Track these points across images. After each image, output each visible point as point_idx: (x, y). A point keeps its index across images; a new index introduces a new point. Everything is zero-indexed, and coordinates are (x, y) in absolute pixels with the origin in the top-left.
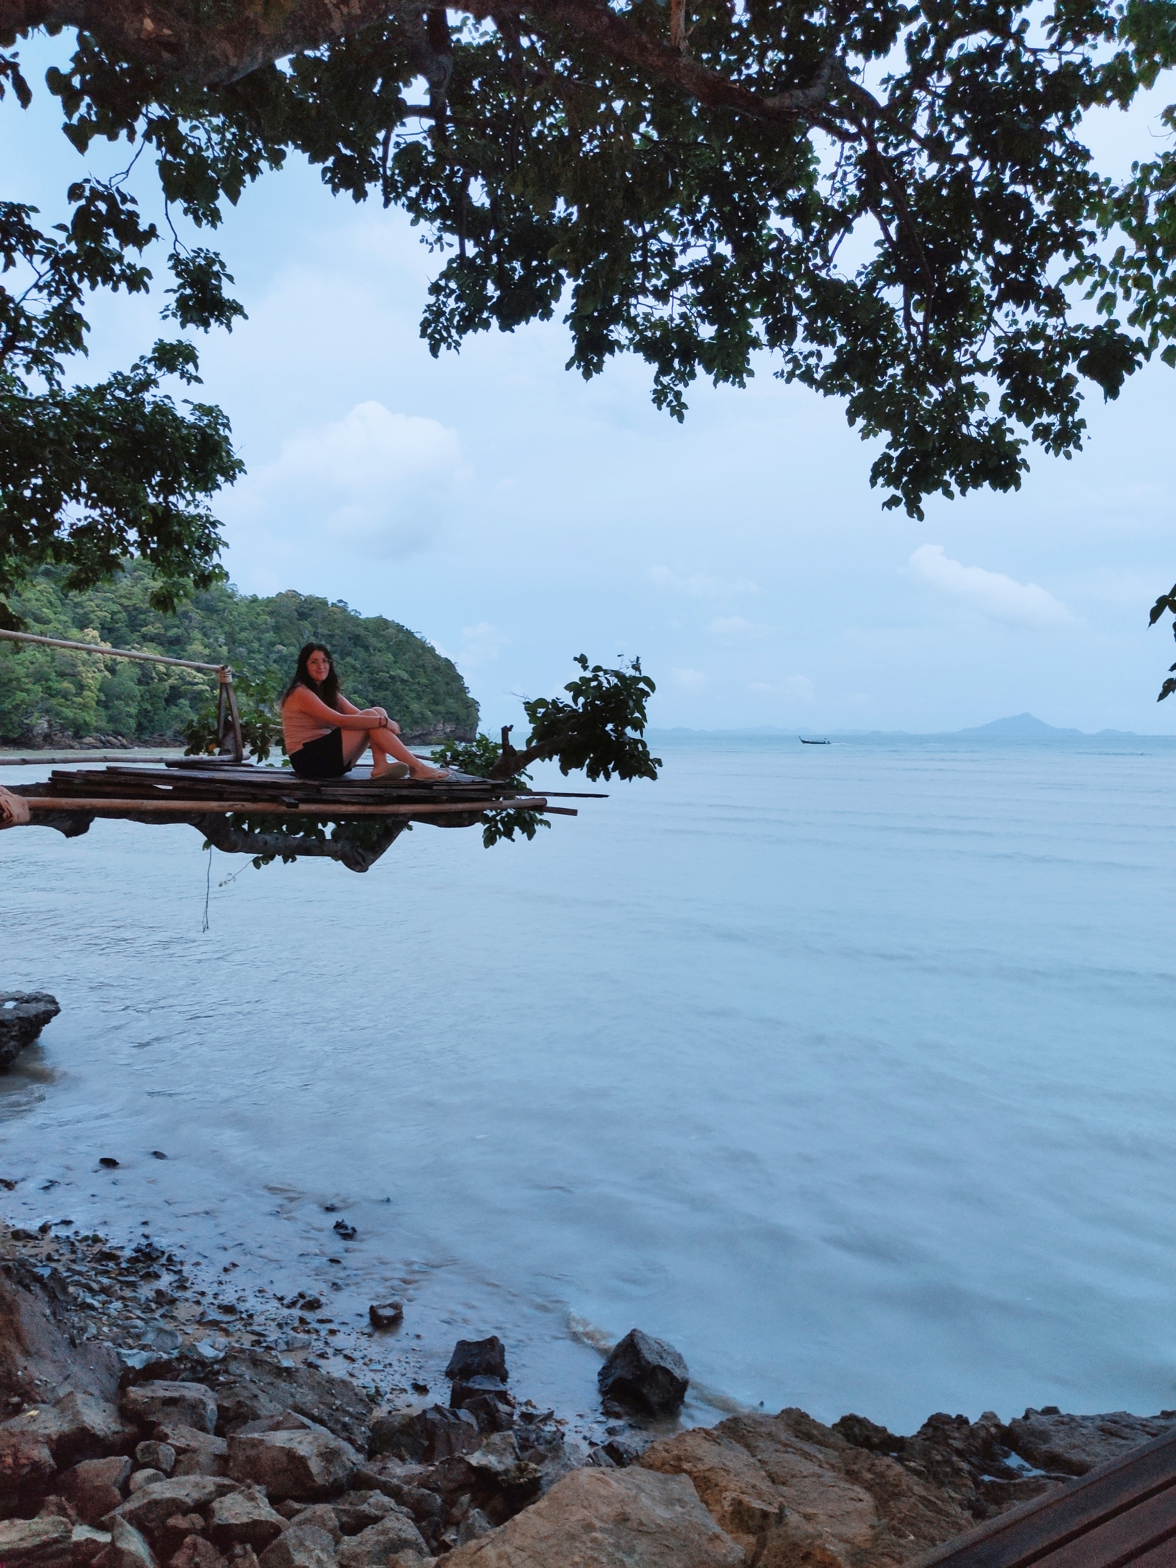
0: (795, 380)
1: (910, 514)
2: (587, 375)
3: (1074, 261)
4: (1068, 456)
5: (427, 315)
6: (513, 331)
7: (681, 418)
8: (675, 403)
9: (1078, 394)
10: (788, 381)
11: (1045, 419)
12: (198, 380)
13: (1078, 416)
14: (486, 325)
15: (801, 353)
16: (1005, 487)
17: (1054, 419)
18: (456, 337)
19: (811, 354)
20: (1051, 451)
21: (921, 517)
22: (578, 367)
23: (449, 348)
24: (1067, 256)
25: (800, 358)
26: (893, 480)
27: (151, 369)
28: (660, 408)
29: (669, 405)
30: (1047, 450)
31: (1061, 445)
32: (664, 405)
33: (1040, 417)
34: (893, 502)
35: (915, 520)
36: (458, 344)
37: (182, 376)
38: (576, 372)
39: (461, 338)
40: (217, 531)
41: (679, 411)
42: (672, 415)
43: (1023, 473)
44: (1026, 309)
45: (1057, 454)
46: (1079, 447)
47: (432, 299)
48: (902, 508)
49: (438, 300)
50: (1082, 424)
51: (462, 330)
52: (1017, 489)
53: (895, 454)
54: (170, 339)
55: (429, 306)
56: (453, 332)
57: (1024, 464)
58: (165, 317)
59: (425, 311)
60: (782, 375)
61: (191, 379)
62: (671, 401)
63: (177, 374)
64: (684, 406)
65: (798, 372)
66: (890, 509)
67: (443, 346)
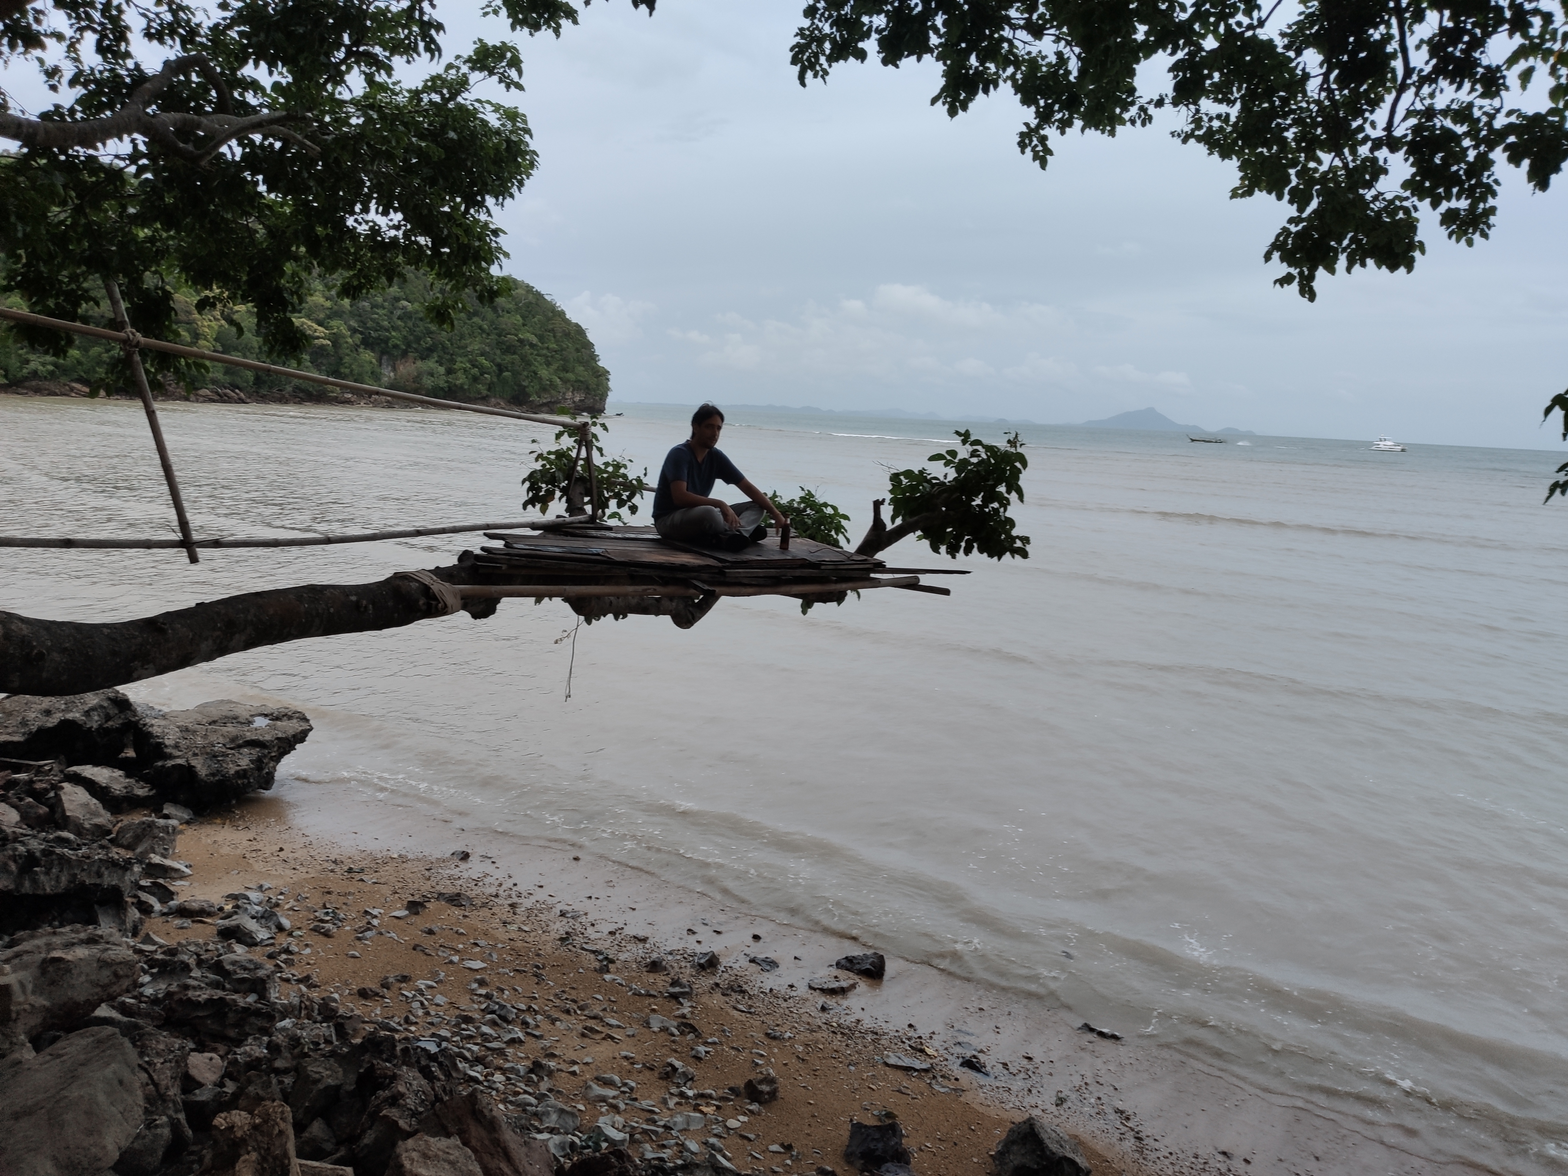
0: (1192, 141)
1: (1302, 293)
2: (952, 112)
3: (1518, 40)
4: (1470, 243)
5: (798, 39)
6: (897, 66)
7: (1043, 164)
8: (1040, 148)
9: (1496, 182)
10: (1185, 141)
11: (1454, 204)
12: (519, 87)
13: (1491, 202)
14: (862, 55)
15: (1207, 115)
16: (1393, 268)
17: (1463, 204)
18: (825, 65)
19: (1219, 117)
20: (1454, 237)
21: (1312, 297)
22: (944, 104)
23: (815, 76)
24: (1511, 34)
25: (1205, 119)
26: (1288, 258)
27: (465, 69)
28: (1023, 152)
29: (1033, 150)
30: (1450, 236)
31: (1465, 233)
32: (1028, 150)
33: (1449, 200)
34: (1286, 280)
35: (1305, 301)
36: (826, 73)
37: (501, 81)
38: (941, 108)
39: (830, 66)
40: (498, 240)
41: (1042, 157)
42: (1034, 159)
43: (1417, 254)
44: (1459, 88)
45: (1458, 241)
46: (1485, 235)
47: (806, 23)
48: (1295, 286)
49: (813, 23)
50: (1492, 210)
51: (831, 59)
52: (1409, 271)
53: (1293, 229)
54: (492, 41)
55: (802, 29)
56: (823, 60)
57: (1422, 247)
58: (486, 14)
59: (797, 35)
60: (1179, 135)
61: (509, 84)
62: (1036, 146)
63: (495, 78)
64: (1050, 153)
65: (1197, 133)
66: (1282, 286)
67: (809, 74)
